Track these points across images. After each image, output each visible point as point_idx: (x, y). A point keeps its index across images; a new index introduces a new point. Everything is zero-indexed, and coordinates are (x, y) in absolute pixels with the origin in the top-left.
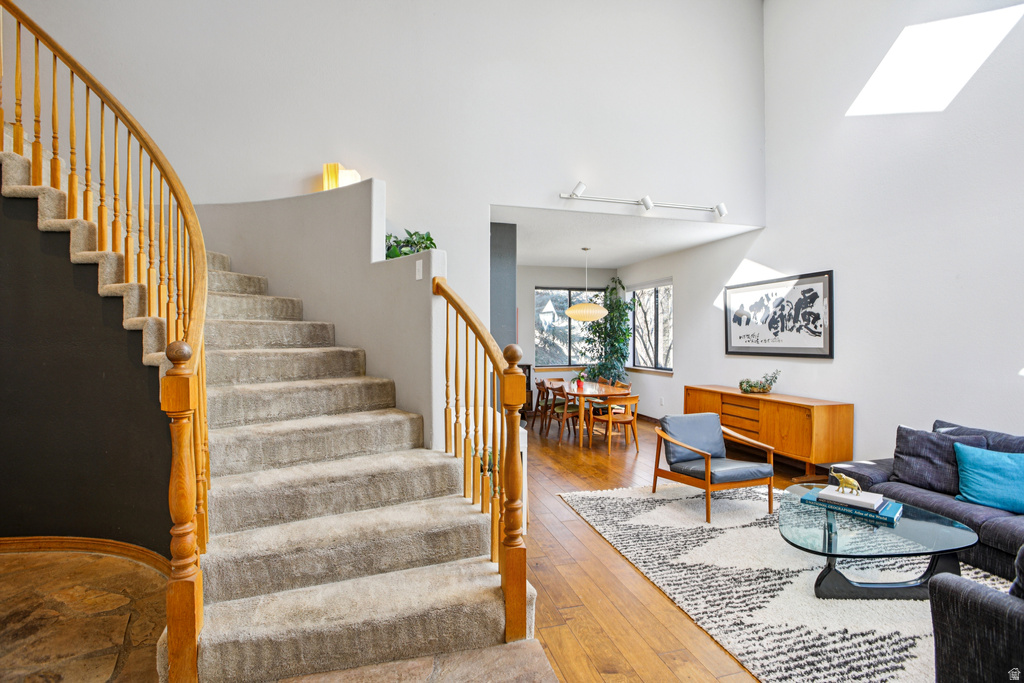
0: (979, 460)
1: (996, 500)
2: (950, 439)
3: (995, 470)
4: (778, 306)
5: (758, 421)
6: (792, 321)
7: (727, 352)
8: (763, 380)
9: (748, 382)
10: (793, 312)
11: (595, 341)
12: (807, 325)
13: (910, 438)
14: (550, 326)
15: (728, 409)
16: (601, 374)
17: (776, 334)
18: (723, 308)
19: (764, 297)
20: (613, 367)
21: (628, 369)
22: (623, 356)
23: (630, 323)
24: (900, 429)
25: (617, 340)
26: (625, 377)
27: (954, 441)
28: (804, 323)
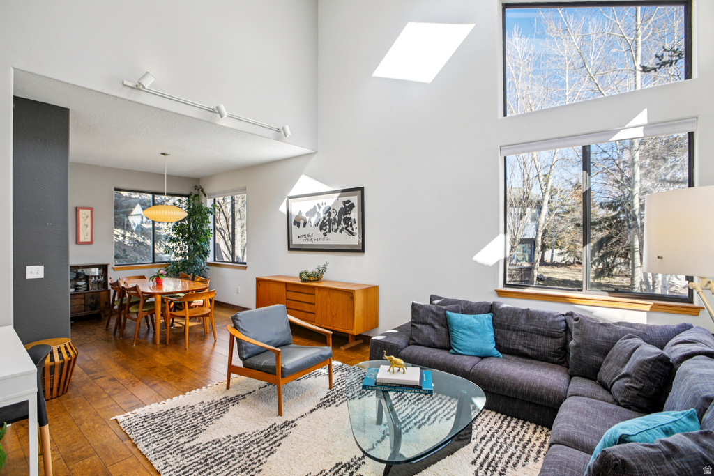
0: (461, 323)
1: (472, 351)
2: (443, 309)
3: (470, 329)
4: (326, 213)
5: (314, 304)
6: (336, 224)
7: (290, 249)
8: (317, 270)
9: (306, 273)
10: (337, 217)
11: (179, 240)
12: (347, 227)
13: (421, 311)
14: (138, 227)
15: (291, 295)
16: (184, 269)
17: (325, 234)
18: (286, 213)
19: (317, 206)
20: (195, 263)
21: (209, 264)
22: (204, 252)
23: (211, 225)
24: (413, 305)
25: (198, 239)
26: (207, 270)
27: (445, 310)
28: (344, 226)
